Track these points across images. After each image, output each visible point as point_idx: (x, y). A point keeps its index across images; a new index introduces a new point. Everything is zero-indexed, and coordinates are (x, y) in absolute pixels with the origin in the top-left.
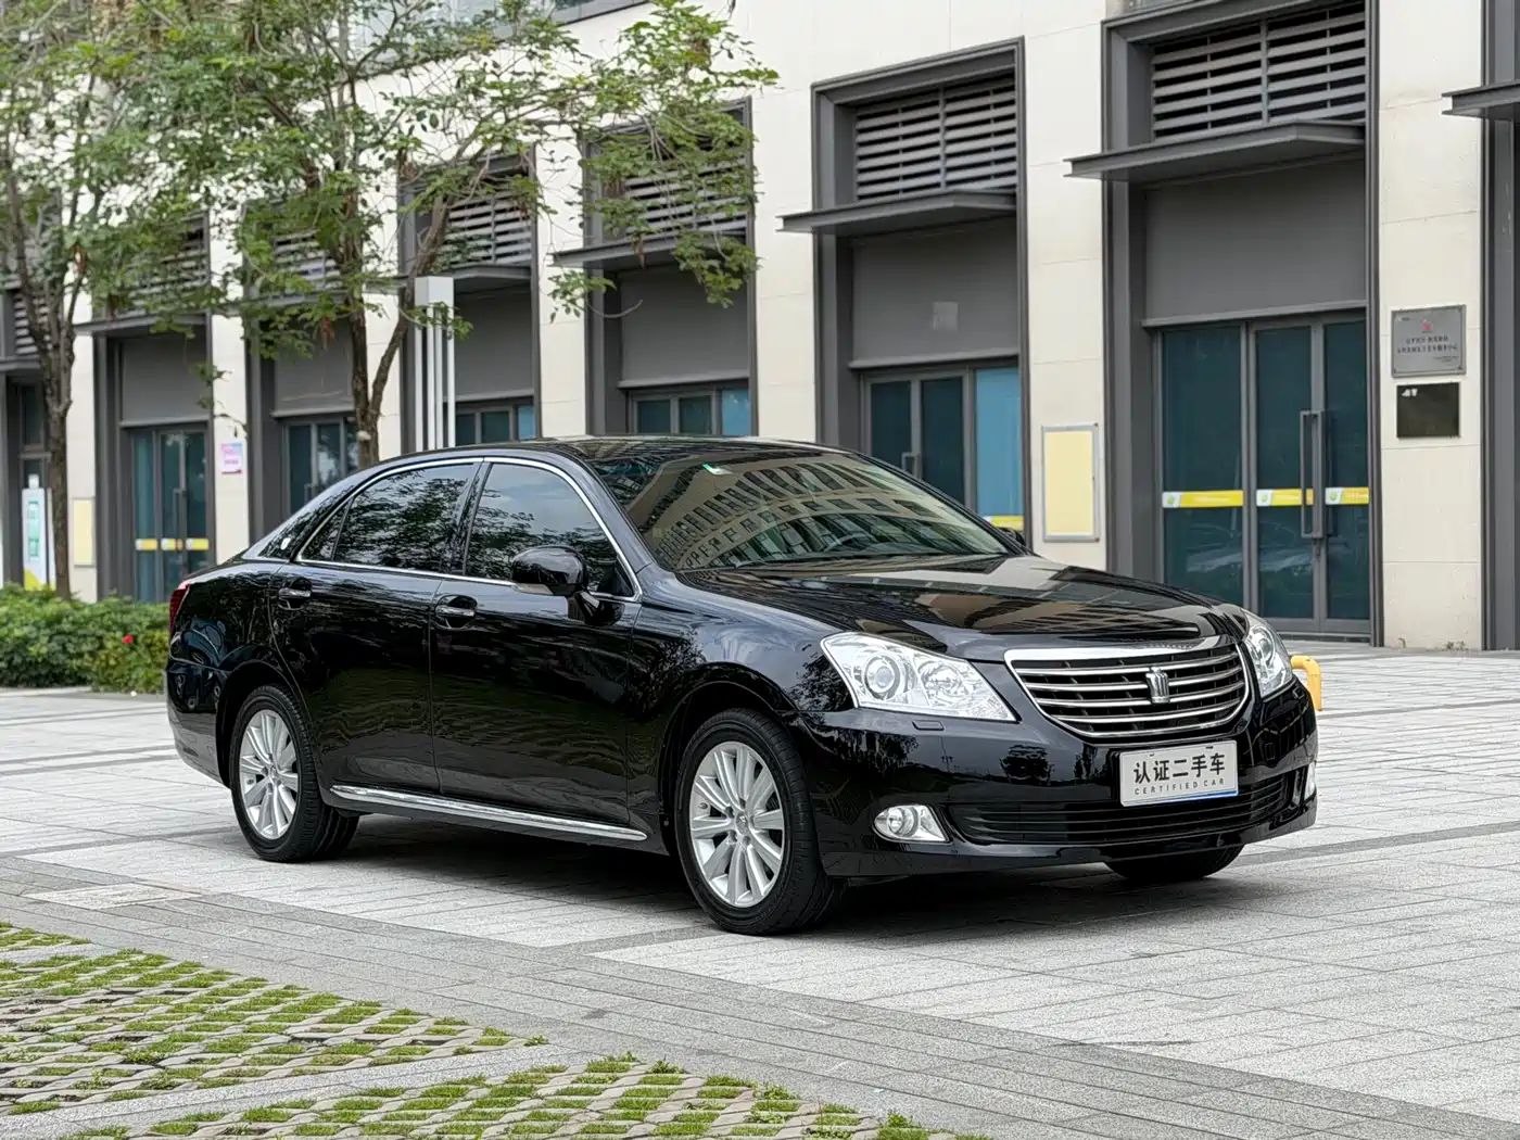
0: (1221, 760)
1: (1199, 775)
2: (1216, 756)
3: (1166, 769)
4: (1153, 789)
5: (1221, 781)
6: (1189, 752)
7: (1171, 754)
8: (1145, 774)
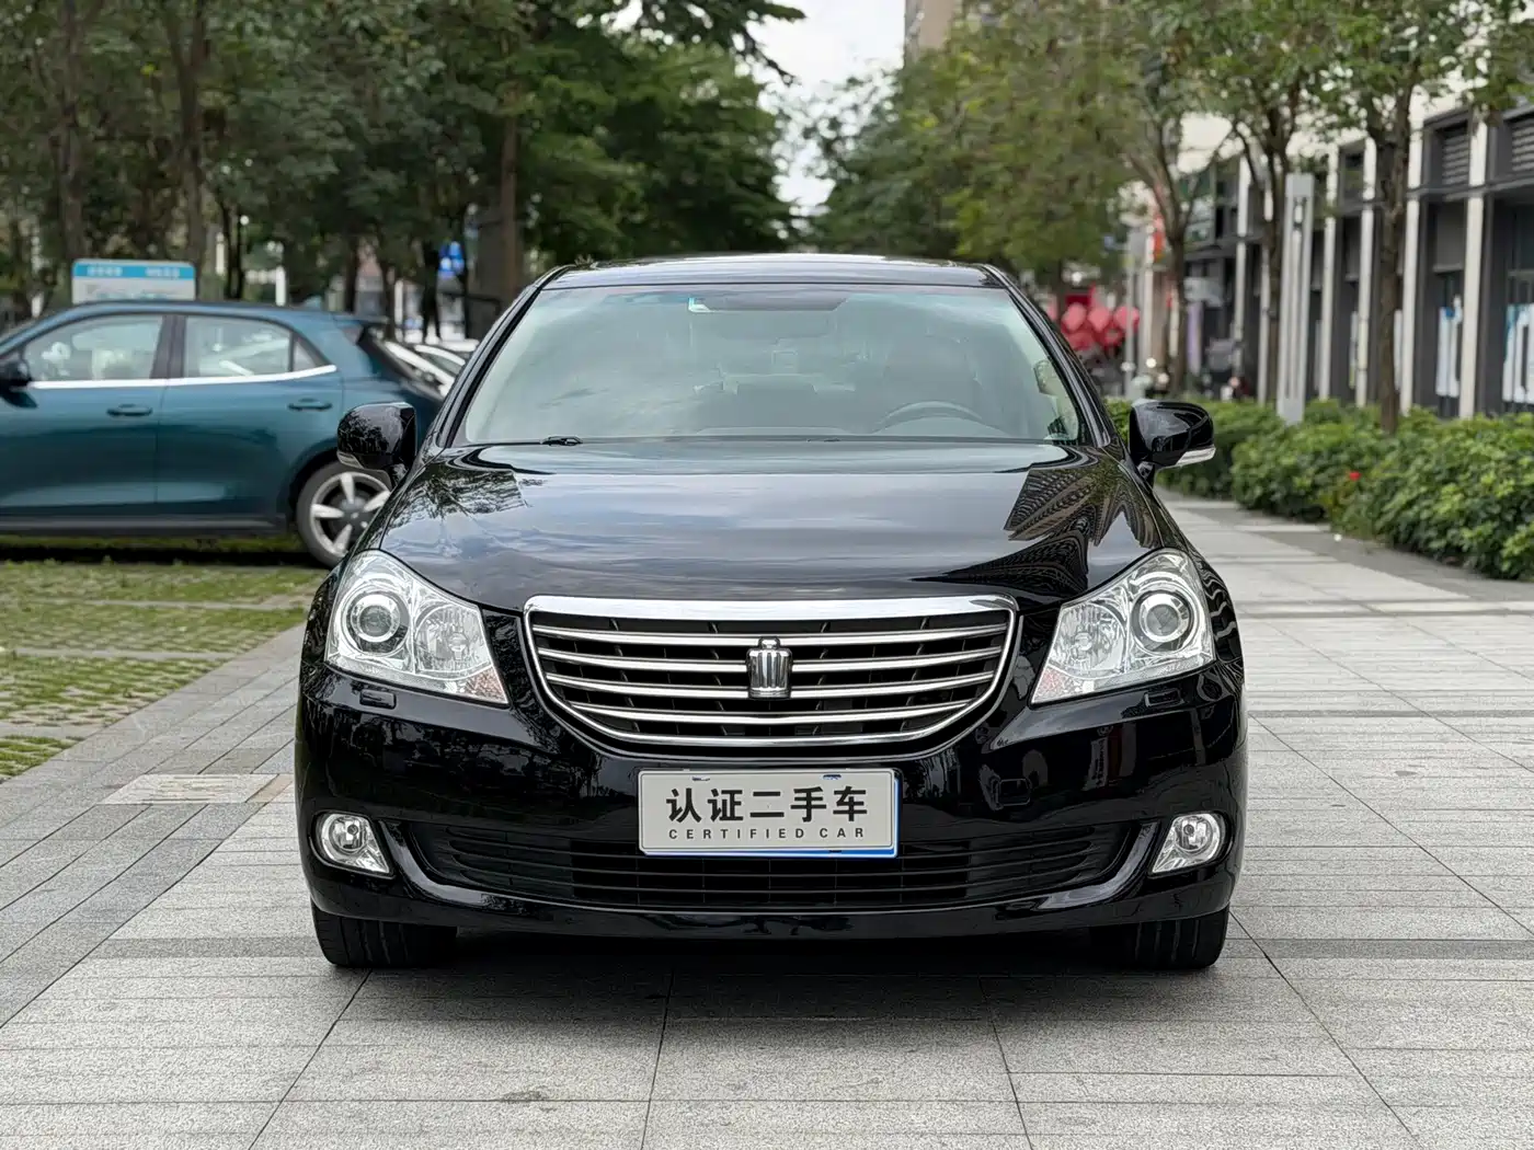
0: (857, 798)
1: (808, 819)
2: (848, 790)
3: (734, 803)
4: (707, 833)
5: (859, 832)
6: (788, 781)
7: (747, 781)
8: (689, 806)
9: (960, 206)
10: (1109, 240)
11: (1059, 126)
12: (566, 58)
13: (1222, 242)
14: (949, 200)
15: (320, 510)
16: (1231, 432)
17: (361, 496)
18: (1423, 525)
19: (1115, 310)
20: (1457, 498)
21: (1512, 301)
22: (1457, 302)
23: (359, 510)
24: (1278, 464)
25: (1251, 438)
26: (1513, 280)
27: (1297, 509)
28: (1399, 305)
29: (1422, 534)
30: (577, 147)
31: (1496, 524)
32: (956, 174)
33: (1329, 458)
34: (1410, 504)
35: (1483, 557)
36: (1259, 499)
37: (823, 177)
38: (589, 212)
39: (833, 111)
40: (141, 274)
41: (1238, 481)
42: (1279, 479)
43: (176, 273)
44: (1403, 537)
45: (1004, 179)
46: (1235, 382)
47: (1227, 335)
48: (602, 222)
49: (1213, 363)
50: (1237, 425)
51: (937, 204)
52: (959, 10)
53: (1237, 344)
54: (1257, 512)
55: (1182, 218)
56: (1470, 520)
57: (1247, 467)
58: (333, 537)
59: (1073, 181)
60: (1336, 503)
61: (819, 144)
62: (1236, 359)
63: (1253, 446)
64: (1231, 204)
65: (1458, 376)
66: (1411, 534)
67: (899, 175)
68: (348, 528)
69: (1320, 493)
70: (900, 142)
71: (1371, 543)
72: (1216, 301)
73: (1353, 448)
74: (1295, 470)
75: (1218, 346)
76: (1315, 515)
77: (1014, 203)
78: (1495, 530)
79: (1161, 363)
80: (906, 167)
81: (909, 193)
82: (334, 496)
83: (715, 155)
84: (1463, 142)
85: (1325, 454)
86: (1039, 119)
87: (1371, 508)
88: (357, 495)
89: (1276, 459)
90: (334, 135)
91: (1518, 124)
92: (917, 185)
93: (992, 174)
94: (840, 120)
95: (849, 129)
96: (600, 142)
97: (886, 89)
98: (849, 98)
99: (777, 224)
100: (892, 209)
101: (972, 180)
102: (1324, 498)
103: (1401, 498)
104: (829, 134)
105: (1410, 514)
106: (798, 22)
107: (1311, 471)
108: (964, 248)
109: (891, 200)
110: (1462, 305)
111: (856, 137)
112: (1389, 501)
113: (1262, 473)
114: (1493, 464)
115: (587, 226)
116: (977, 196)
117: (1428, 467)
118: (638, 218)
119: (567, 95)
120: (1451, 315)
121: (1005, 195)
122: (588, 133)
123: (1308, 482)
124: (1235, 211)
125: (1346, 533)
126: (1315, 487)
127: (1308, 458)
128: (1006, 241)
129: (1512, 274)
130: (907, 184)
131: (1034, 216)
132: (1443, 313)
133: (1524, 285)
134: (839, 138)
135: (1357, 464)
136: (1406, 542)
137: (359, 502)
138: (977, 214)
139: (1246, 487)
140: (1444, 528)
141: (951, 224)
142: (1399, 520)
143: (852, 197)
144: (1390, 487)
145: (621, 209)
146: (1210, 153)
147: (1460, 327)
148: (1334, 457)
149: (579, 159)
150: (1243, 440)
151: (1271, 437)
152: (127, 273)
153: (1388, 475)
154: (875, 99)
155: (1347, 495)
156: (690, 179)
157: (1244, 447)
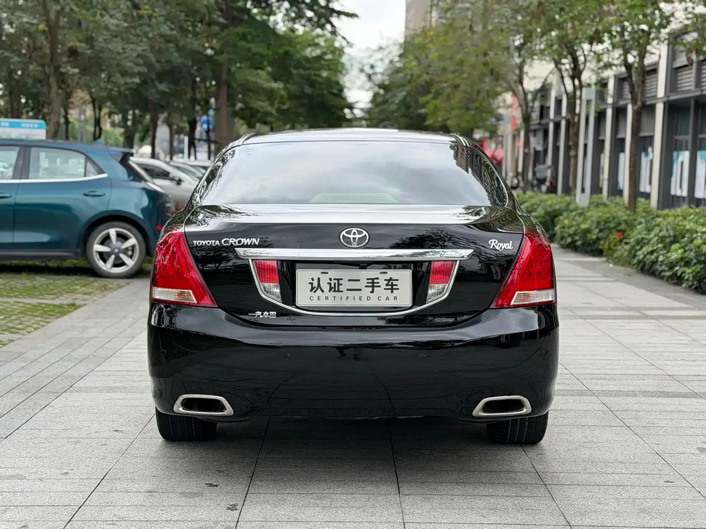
9: (428, 102)
10: (493, 120)
11: (473, 67)
12: (250, 33)
13: (544, 121)
14: (422, 100)
15: (98, 247)
16: (554, 211)
17: (120, 241)
18: (659, 263)
19: (495, 150)
20: (680, 251)
21: (676, 150)
22: (650, 150)
23: (119, 248)
24: (579, 228)
25: (565, 214)
26: (676, 141)
27: (589, 249)
28: (623, 151)
29: (658, 267)
30: (258, 75)
31: (702, 266)
32: (426, 88)
33: (605, 225)
34: (652, 252)
35: (695, 282)
36: (569, 244)
37: (368, 90)
38: (263, 104)
39: (372, 61)
40: (18, 126)
41: (558, 235)
42: (580, 235)
43: (36, 126)
44: (647, 267)
45: (448, 91)
46: (548, 184)
47: (544, 162)
48: (269, 108)
49: (538, 175)
50: (557, 207)
51: (417, 101)
52: (429, 9)
53: (549, 167)
54: (569, 250)
55: (529, 110)
56: (687, 263)
57: (563, 227)
58: (105, 261)
59: (479, 92)
60: (610, 248)
61: (366, 76)
62: (549, 174)
63: (567, 218)
64: (547, 105)
65: (650, 183)
66: (651, 267)
67: (401, 89)
68: (113, 257)
69: (602, 242)
70: (401, 75)
71: (629, 270)
72: (540, 148)
73: (616, 220)
74: (588, 231)
75: (540, 167)
76: (599, 253)
77: (452, 101)
78: (701, 269)
79: (515, 175)
80: (403, 85)
81: (405, 98)
82: (106, 240)
83: (319, 80)
84: (655, 77)
85: (603, 223)
86: (465, 63)
87: (630, 252)
88: (117, 240)
89: (578, 225)
90: (137, 65)
91: (680, 70)
92: (409, 93)
93: (443, 89)
94: (375, 65)
95: (380, 69)
96: (269, 73)
97: (396, 51)
98: (379, 55)
99: (347, 111)
100: (397, 104)
101: (433, 91)
102: (604, 245)
103: (646, 249)
104: (370, 71)
105: (653, 257)
106: (355, 19)
107: (597, 231)
108: (429, 122)
109: (397, 101)
110: (653, 151)
111: (382, 74)
112: (640, 250)
113: (571, 231)
114: (699, 234)
115: (261, 110)
116: (435, 98)
117: (661, 234)
118: (285, 107)
119: (249, 50)
120: (647, 155)
121: (449, 98)
122: (262, 69)
123: (594, 237)
124: (549, 108)
125: (615, 264)
126: (598, 239)
127: (595, 225)
128: (448, 119)
129: (677, 137)
130: (404, 93)
131: (460, 108)
132: (643, 155)
133: (681, 142)
134: (375, 74)
135: (618, 228)
136: (648, 270)
137: (119, 244)
138: (436, 107)
139: (562, 238)
140: (671, 266)
141: (423, 111)
142: (645, 260)
143: (379, 100)
144: (641, 243)
145: (279, 103)
146: (543, 80)
147: (652, 162)
148: (608, 225)
149: (259, 80)
150: (561, 214)
151: (574, 213)
152: (12, 125)
153: (640, 236)
154: (391, 57)
155: (615, 245)
156: (308, 90)
157: (561, 218)
